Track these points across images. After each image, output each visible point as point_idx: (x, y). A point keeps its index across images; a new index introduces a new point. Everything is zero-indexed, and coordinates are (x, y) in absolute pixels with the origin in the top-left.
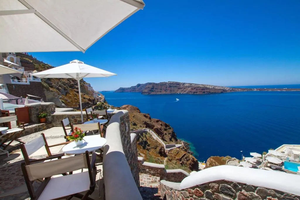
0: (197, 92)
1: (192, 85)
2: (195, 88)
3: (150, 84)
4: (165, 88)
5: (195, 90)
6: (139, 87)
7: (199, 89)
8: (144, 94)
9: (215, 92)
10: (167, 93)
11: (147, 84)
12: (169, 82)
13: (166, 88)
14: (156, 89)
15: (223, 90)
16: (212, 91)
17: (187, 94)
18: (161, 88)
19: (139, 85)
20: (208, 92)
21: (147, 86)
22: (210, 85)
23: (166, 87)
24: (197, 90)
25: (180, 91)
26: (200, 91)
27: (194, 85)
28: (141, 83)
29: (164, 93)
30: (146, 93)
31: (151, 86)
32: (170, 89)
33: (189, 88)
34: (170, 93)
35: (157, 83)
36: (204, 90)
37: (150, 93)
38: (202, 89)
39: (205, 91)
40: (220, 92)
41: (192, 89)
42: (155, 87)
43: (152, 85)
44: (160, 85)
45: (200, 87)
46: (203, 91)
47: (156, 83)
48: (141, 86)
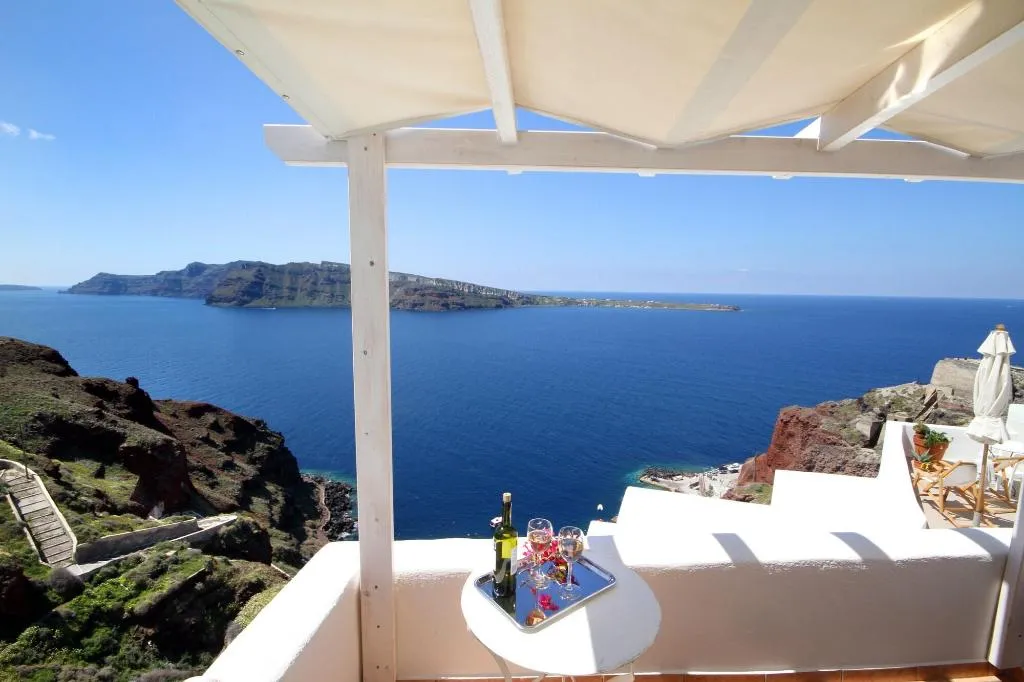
0: (422, 305)
1: (409, 279)
2: (416, 290)
3: (247, 265)
4: (309, 284)
5: (416, 297)
6: (200, 279)
7: (431, 295)
8: (220, 303)
9: (476, 304)
10: (316, 303)
11: (232, 266)
12: (323, 263)
13: (315, 283)
14: (272, 286)
15: (500, 298)
16: (471, 302)
18: (295, 286)
19: (196, 269)
20: (457, 304)
21: (234, 275)
22: (464, 284)
23: (311, 280)
24: (423, 295)
26: (433, 298)
27: (414, 280)
28: (207, 261)
29: (307, 301)
30: (230, 302)
31: (249, 275)
32: (328, 288)
33: (398, 290)
35: (277, 264)
36: (447, 297)
37: (246, 302)
38: (441, 296)
39: (451, 300)
40: (494, 305)
41: (406, 293)
42: (267, 280)
43: (254, 271)
44: (290, 273)
45: (435, 288)
46: (442, 301)
47: (274, 266)
48: (207, 272)
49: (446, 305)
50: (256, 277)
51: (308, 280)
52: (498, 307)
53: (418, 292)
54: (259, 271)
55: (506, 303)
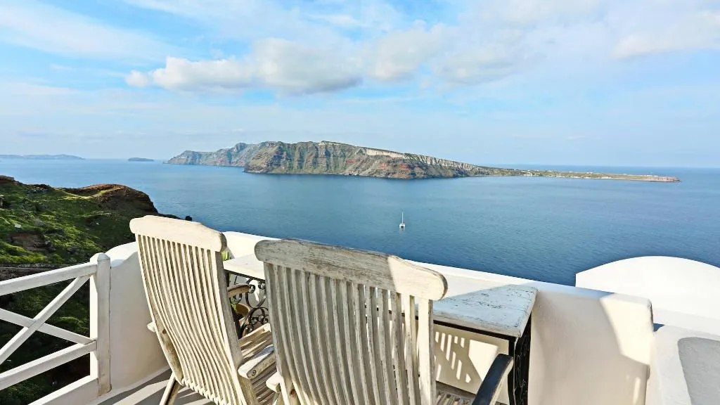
0: (394, 173)
1: (384, 154)
2: (389, 162)
3: (271, 144)
4: (312, 157)
5: (389, 168)
6: (242, 153)
7: (401, 166)
8: (253, 171)
9: (437, 174)
10: (316, 172)
11: (262, 145)
12: (323, 142)
13: (316, 157)
14: (288, 160)
15: (458, 169)
16: (434, 172)
17: (370, 176)
18: (302, 159)
19: (241, 147)
20: (422, 173)
21: (262, 151)
22: (427, 158)
23: (314, 155)
24: (395, 166)
25: (350, 167)
26: (403, 169)
27: (388, 154)
29: (310, 170)
30: (260, 169)
31: (272, 150)
32: (325, 160)
33: (376, 162)
34: (325, 173)
35: (291, 143)
36: (413, 167)
37: (270, 169)
38: (409, 167)
39: (416, 170)
40: (451, 174)
42: (284, 155)
43: (276, 149)
44: (299, 149)
45: (404, 161)
46: (410, 171)
47: (289, 144)
48: (247, 149)
49: (413, 174)
50: (277, 153)
51: (312, 154)
52: (455, 177)
53: (391, 164)
54: (280, 148)
55: (462, 173)
